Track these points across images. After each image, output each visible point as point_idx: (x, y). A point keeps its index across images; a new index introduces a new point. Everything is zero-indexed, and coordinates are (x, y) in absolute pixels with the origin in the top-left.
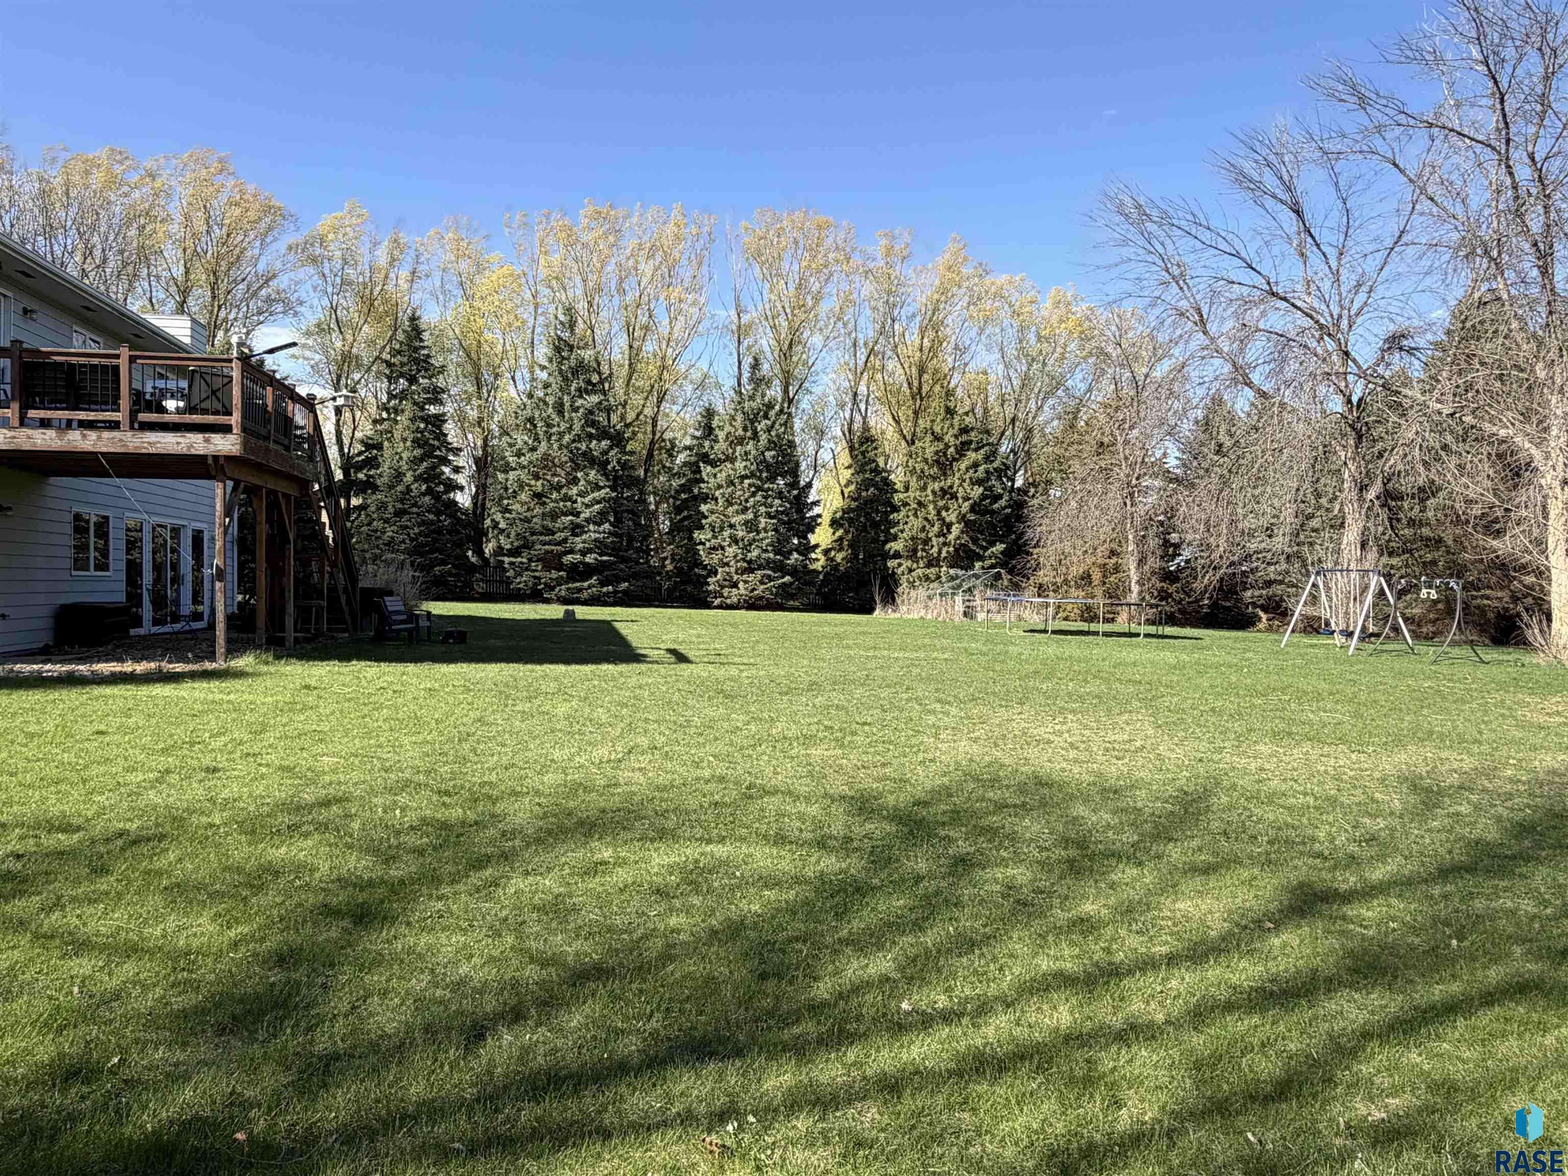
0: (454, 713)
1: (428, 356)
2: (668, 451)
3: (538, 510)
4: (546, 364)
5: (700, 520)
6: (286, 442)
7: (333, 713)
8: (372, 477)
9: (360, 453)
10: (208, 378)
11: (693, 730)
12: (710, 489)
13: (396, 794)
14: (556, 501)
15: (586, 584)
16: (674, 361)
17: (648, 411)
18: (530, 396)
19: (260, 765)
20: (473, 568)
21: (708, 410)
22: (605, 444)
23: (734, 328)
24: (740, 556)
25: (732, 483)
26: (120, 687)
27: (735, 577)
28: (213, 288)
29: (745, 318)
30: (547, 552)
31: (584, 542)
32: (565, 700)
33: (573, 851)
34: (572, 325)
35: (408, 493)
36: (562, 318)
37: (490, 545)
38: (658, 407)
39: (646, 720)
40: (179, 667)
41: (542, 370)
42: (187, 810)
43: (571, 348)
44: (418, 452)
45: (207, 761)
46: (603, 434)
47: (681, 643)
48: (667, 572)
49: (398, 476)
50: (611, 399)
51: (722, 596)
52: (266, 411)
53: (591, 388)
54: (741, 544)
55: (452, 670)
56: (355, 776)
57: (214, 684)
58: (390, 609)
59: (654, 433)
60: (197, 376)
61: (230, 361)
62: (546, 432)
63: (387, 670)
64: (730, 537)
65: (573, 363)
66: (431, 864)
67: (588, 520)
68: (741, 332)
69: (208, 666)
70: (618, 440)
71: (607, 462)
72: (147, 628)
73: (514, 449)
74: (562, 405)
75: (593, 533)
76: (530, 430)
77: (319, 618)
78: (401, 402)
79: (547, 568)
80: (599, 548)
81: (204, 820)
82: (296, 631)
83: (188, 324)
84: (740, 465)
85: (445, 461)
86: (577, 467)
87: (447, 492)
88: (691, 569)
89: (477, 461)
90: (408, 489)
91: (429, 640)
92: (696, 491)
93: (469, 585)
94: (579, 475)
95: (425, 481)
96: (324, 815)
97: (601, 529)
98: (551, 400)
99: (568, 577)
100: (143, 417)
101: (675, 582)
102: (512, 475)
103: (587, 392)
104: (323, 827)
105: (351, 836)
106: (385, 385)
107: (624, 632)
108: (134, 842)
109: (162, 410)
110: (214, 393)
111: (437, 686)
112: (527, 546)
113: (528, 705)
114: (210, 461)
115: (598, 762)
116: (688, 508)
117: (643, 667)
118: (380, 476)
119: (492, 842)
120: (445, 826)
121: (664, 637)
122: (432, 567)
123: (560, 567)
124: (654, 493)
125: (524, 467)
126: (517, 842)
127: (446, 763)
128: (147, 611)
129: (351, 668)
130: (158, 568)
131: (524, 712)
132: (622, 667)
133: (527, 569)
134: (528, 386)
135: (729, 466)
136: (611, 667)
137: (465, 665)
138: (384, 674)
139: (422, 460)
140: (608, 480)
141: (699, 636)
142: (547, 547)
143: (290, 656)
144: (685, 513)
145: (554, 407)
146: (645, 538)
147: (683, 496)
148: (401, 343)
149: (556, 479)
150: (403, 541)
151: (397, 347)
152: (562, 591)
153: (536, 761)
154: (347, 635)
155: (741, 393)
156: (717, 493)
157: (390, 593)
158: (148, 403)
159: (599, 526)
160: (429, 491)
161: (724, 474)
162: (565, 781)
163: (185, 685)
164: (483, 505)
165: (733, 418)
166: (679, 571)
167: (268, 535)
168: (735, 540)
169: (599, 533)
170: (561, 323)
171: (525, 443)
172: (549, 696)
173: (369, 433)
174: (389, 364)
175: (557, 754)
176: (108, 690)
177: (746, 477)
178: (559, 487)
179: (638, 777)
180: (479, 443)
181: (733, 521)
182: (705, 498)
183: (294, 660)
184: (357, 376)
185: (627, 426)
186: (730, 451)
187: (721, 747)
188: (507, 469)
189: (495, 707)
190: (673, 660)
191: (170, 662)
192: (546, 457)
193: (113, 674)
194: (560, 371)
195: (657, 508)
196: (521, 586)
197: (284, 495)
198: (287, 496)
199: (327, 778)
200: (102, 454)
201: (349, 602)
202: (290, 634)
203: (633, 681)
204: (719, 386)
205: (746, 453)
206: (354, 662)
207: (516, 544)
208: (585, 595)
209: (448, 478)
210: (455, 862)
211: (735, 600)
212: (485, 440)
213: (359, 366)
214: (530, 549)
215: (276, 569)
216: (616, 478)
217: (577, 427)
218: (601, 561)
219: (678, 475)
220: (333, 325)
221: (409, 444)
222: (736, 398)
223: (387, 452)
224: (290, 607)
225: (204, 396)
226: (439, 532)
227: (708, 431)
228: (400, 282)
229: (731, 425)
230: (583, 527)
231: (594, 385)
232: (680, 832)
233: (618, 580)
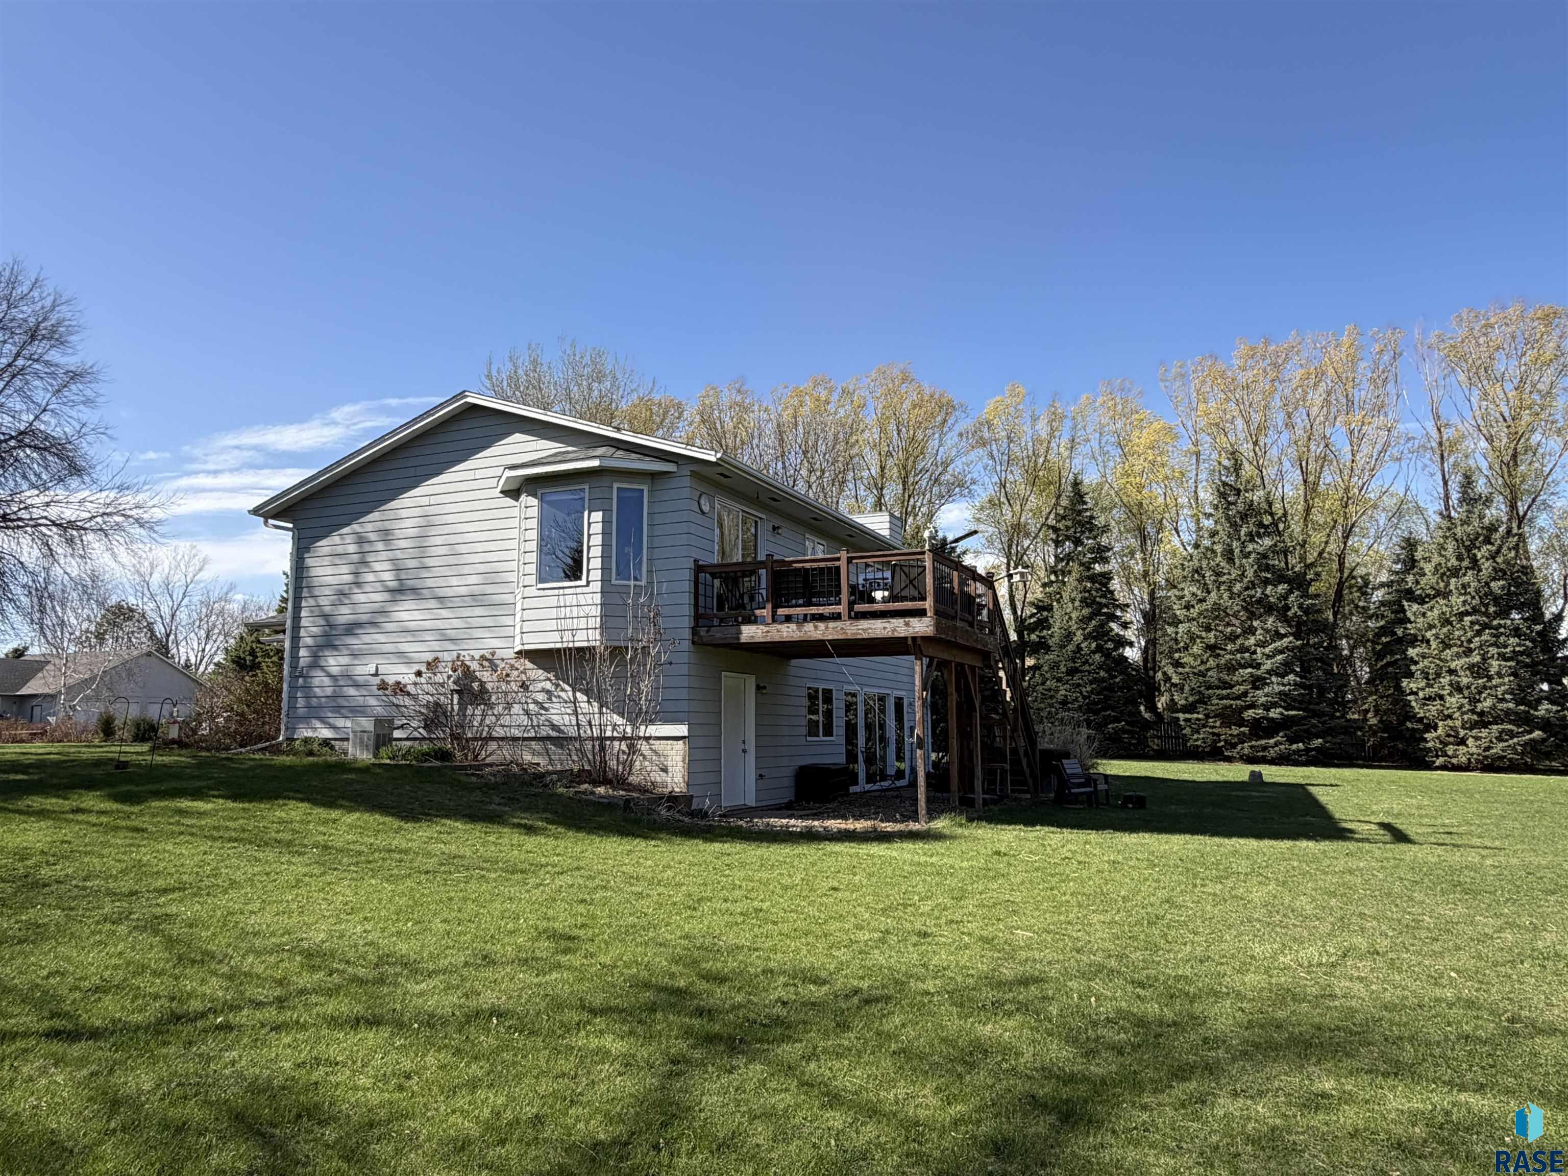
0: (1140, 891)
1: (1092, 517)
2: (1360, 589)
3: (1212, 663)
4: (1211, 511)
5: (1408, 666)
6: (970, 619)
7: (1022, 883)
8: (1044, 637)
9: (1033, 615)
10: (905, 569)
11: (1423, 934)
12: (1419, 630)
13: (1090, 980)
14: (1232, 653)
15: (1272, 741)
16: (1360, 491)
17: (1333, 548)
18: (1197, 546)
19: (963, 933)
20: (1147, 725)
21: (1408, 540)
22: (1282, 588)
23: (1434, 445)
24: (1467, 707)
25: (1448, 622)
26: (847, 844)
27: (1462, 733)
28: (904, 483)
29: (1448, 433)
30: (1226, 707)
31: (1266, 695)
32: (1260, 883)
33: (1286, 1074)
34: (1237, 467)
35: (1079, 652)
36: (1226, 463)
37: (1163, 699)
38: (1345, 543)
39: (1362, 915)
40: (889, 827)
41: (1208, 519)
42: (906, 974)
43: (1238, 492)
44: (1086, 611)
45: (918, 926)
46: (1280, 578)
47: (1399, 815)
48: (1370, 727)
49: (1069, 636)
50: (1287, 540)
51: (1445, 755)
52: (953, 593)
53: (1264, 530)
54: (1466, 693)
55: (1134, 841)
56: (1049, 955)
57: (919, 845)
58: (1068, 771)
59: (1341, 570)
60: (898, 569)
61: (923, 553)
62: (1215, 581)
63: (1070, 836)
64: (1451, 685)
65: (1241, 507)
66: (1130, 1065)
67: (1269, 672)
68: (1443, 450)
69: (914, 826)
70: (1299, 583)
71: (1287, 608)
72: (862, 786)
73: (1183, 601)
74: (1231, 551)
75: (1276, 686)
76: (1198, 581)
77: (1003, 782)
78: (1067, 564)
79: (1227, 724)
80: (1285, 701)
81: (920, 985)
82: (984, 792)
83: (887, 518)
84: (1457, 601)
85: (1112, 617)
86: (1252, 616)
87: (1116, 649)
88: (1402, 723)
89: (1145, 615)
90: (1079, 648)
91: (1108, 804)
92: (1400, 632)
93: (1143, 742)
94: (1255, 624)
95: (1095, 639)
96: (1023, 995)
97: (1286, 680)
98: (1218, 548)
99: (1250, 734)
100: (859, 607)
101: (1382, 738)
102: (1182, 628)
103: (1259, 536)
104: (1023, 1007)
105: (1050, 1021)
106: (1051, 549)
107: (1323, 799)
108: (867, 1002)
109: (872, 600)
110: (911, 582)
111: (1120, 858)
112: (1203, 700)
113: (1219, 886)
114: (910, 642)
115: (1306, 964)
116: (1392, 653)
117: (1351, 846)
118: (1052, 636)
119: (1194, 1050)
120: (1141, 1022)
121: (1374, 808)
122: (1106, 725)
123: (1241, 723)
124: (1348, 638)
125: (1194, 619)
126: (1221, 1053)
127: (1137, 949)
128: (861, 768)
129: (1036, 834)
130: (869, 727)
131: (1215, 894)
132: (1325, 845)
133: (1204, 726)
134: (1194, 536)
135: (1442, 602)
136: (1311, 844)
137: (1147, 835)
138: (1068, 841)
139: (1090, 618)
140: (1290, 626)
141: (1419, 808)
142: (1225, 701)
143: (980, 819)
144: (1388, 658)
145: (1222, 555)
146: (1340, 688)
147: (1384, 640)
148: (1065, 508)
149: (1229, 629)
150: (1076, 700)
151: (1062, 512)
152: (1246, 748)
153: (1233, 956)
154: (1029, 796)
155: (1450, 517)
156: (1429, 635)
157: (1067, 755)
158: (862, 594)
159: (1283, 677)
160: (1099, 649)
161: (1436, 612)
162: (1270, 984)
163: (896, 845)
164: (1154, 659)
165: (1442, 547)
166: (1385, 726)
167: (957, 703)
168: (1458, 688)
169: (1284, 685)
170: (1225, 468)
171: (1193, 594)
172: (1242, 877)
173: (1040, 596)
174: (1055, 529)
175: (1257, 950)
176: (838, 847)
177: (1467, 613)
178: (1233, 638)
179: (1358, 987)
180: (1146, 597)
181: (1453, 665)
182: (1413, 641)
183: (984, 823)
184: (1026, 543)
185: (1308, 566)
186: (1442, 585)
187: (1464, 959)
188: (1176, 622)
189: (1183, 887)
190: (1388, 838)
191: (882, 821)
192: (1216, 607)
193: (840, 831)
194: (1228, 518)
195: (1352, 653)
196: (1199, 743)
197: (970, 666)
198: (973, 668)
199: (1023, 954)
200: (829, 641)
201: (1029, 765)
202: (979, 795)
203: (1340, 865)
204: (1419, 510)
205: (1464, 586)
206: (1038, 828)
207: (1191, 699)
208: (1272, 753)
209: (1117, 635)
210: (1156, 1068)
211: (1464, 759)
212: (1152, 594)
213: (1027, 535)
214: (1205, 703)
215: (965, 736)
216: (1300, 624)
217: (1250, 573)
218: (1288, 716)
219: (1376, 616)
220: (1003, 499)
221: (1077, 603)
222: (1445, 524)
223: (1057, 613)
224: (979, 772)
225: (903, 585)
226: (1110, 688)
227: (1411, 563)
228: (1062, 450)
229: (1441, 555)
230: (1265, 678)
231: (1266, 527)
232: (1421, 1069)
233: (1308, 736)
